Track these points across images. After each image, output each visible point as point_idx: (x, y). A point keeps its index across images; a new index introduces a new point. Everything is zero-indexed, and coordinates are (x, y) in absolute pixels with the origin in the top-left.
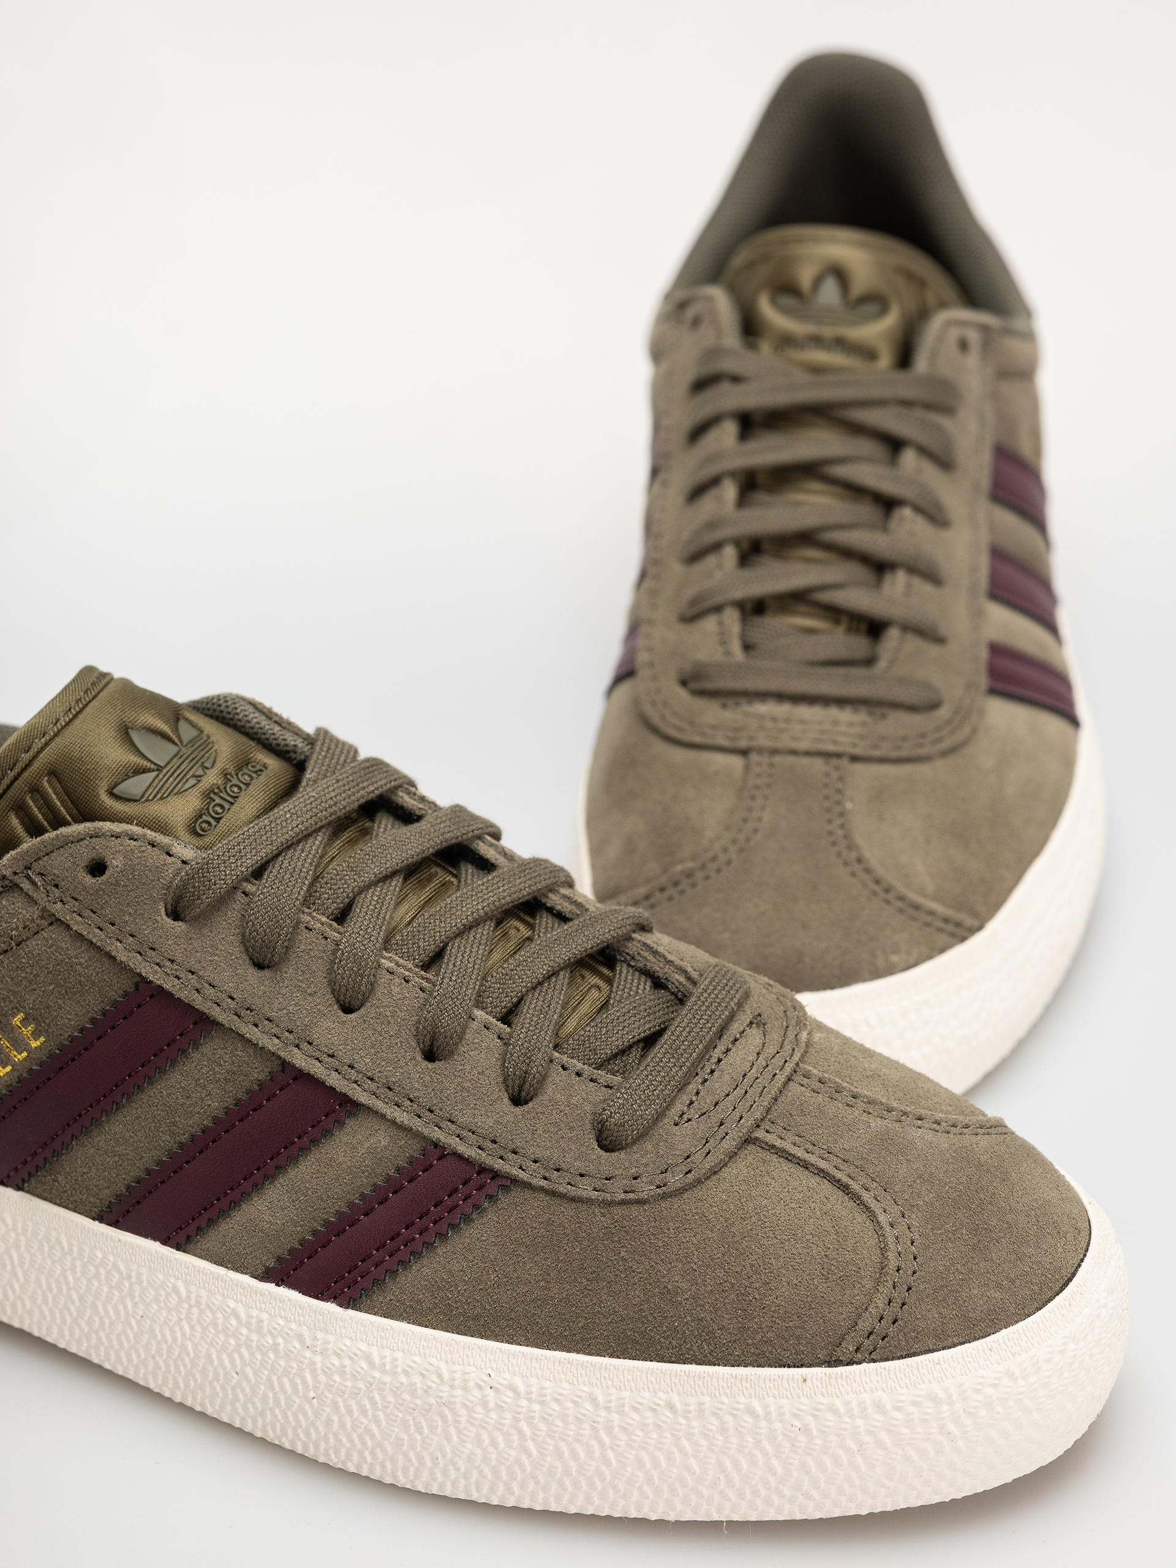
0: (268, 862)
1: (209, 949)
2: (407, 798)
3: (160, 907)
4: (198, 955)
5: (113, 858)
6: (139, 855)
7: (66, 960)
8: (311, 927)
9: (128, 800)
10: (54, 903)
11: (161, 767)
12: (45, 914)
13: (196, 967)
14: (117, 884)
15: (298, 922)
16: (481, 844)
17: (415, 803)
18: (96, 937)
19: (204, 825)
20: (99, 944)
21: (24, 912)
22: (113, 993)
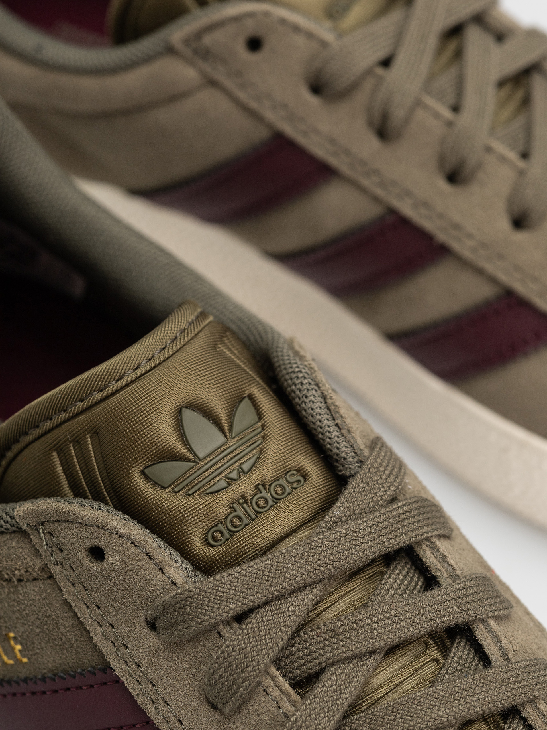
0: (251, 611)
1: (172, 672)
2: (428, 552)
3: (141, 614)
4: (162, 673)
5: (111, 555)
6: (134, 563)
7: (54, 617)
8: (268, 692)
9: (155, 484)
10: (54, 565)
11: (199, 459)
12: (45, 568)
13: (157, 681)
14: (109, 578)
15: (259, 683)
16: (481, 627)
17: (435, 561)
18: (82, 612)
19: (218, 534)
20: (82, 619)
21: (29, 559)
22: (87, 661)
